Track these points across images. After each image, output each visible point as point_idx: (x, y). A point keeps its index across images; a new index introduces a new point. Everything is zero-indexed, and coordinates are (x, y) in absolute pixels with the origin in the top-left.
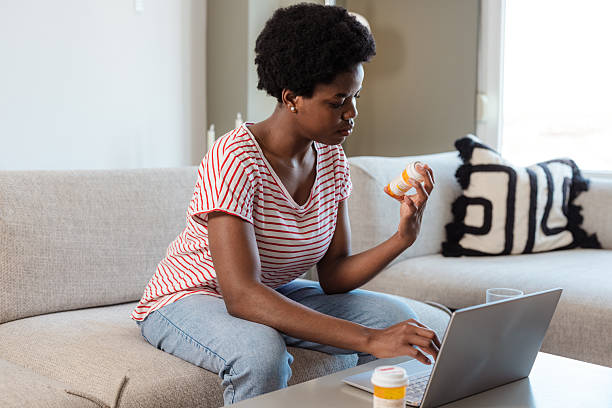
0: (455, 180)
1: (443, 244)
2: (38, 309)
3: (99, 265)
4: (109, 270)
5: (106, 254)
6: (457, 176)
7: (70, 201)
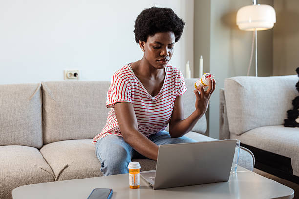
0: (295, 88)
1: (285, 120)
2: (68, 137)
3: (96, 121)
4: (100, 124)
5: (99, 117)
6: (296, 86)
7: (85, 94)
